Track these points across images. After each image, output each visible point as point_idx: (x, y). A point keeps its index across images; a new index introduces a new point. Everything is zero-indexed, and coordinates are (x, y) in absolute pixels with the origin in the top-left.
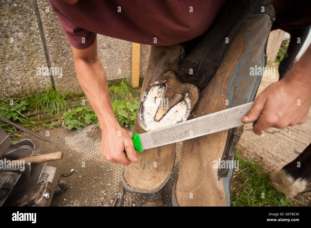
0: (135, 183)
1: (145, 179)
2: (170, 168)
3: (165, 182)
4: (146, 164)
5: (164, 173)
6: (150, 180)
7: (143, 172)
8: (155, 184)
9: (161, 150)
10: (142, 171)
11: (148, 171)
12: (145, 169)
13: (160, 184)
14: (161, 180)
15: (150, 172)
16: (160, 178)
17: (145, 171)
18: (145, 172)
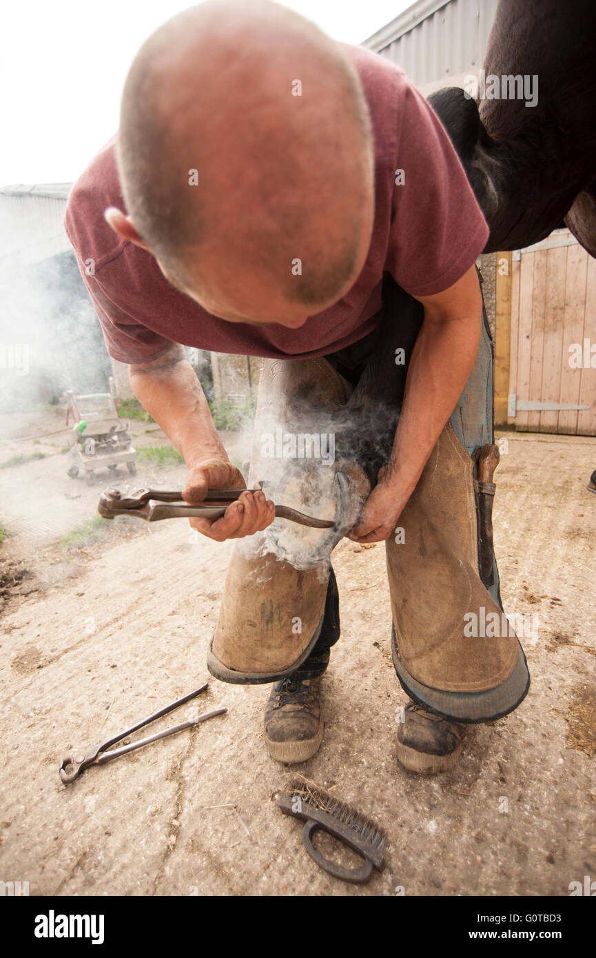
0: (246, 660)
1: (269, 647)
2: (319, 616)
3: (309, 646)
4: (273, 611)
5: (309, 626)
6: (280, 646)
7: (268, 630)
8: (292, 653)
9: (303, 577)
10: (265, 627)
11: (277, 626)
12: (272, 622)
13: (300, 652)
14: (301, 642)
15: (282, 627)
16: (300, 638)
17: (272, 627)
18: (272, 630)
